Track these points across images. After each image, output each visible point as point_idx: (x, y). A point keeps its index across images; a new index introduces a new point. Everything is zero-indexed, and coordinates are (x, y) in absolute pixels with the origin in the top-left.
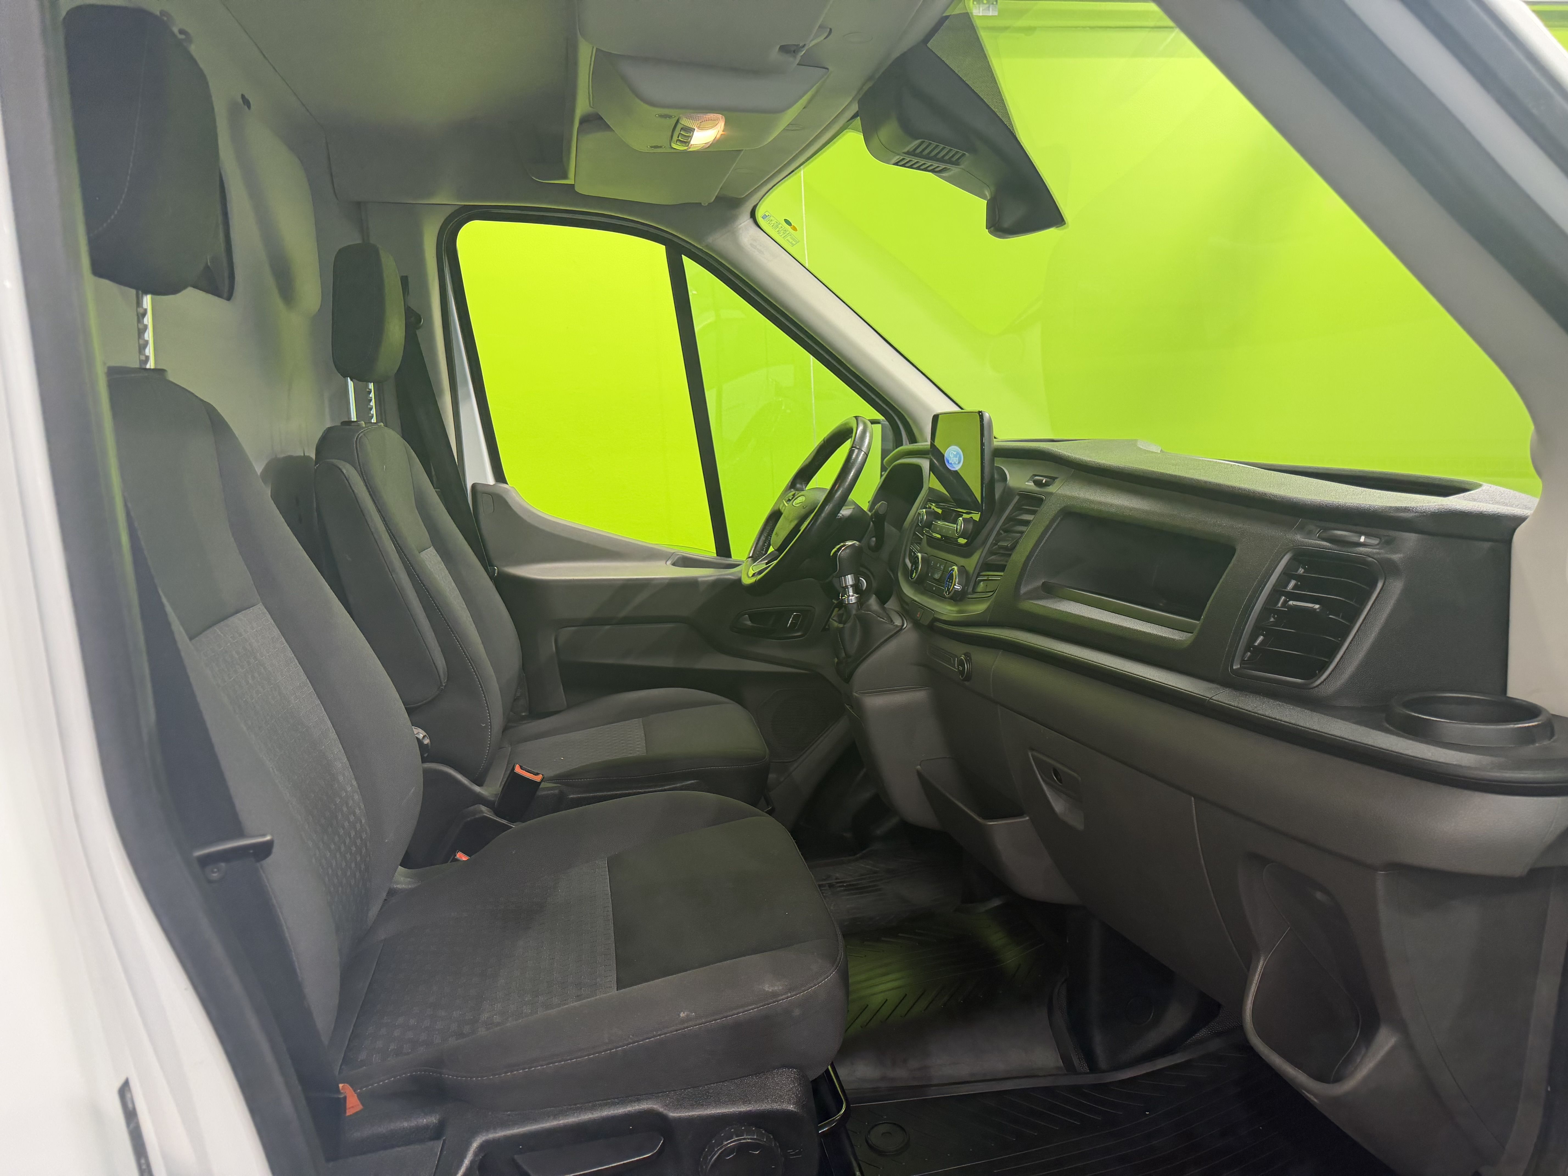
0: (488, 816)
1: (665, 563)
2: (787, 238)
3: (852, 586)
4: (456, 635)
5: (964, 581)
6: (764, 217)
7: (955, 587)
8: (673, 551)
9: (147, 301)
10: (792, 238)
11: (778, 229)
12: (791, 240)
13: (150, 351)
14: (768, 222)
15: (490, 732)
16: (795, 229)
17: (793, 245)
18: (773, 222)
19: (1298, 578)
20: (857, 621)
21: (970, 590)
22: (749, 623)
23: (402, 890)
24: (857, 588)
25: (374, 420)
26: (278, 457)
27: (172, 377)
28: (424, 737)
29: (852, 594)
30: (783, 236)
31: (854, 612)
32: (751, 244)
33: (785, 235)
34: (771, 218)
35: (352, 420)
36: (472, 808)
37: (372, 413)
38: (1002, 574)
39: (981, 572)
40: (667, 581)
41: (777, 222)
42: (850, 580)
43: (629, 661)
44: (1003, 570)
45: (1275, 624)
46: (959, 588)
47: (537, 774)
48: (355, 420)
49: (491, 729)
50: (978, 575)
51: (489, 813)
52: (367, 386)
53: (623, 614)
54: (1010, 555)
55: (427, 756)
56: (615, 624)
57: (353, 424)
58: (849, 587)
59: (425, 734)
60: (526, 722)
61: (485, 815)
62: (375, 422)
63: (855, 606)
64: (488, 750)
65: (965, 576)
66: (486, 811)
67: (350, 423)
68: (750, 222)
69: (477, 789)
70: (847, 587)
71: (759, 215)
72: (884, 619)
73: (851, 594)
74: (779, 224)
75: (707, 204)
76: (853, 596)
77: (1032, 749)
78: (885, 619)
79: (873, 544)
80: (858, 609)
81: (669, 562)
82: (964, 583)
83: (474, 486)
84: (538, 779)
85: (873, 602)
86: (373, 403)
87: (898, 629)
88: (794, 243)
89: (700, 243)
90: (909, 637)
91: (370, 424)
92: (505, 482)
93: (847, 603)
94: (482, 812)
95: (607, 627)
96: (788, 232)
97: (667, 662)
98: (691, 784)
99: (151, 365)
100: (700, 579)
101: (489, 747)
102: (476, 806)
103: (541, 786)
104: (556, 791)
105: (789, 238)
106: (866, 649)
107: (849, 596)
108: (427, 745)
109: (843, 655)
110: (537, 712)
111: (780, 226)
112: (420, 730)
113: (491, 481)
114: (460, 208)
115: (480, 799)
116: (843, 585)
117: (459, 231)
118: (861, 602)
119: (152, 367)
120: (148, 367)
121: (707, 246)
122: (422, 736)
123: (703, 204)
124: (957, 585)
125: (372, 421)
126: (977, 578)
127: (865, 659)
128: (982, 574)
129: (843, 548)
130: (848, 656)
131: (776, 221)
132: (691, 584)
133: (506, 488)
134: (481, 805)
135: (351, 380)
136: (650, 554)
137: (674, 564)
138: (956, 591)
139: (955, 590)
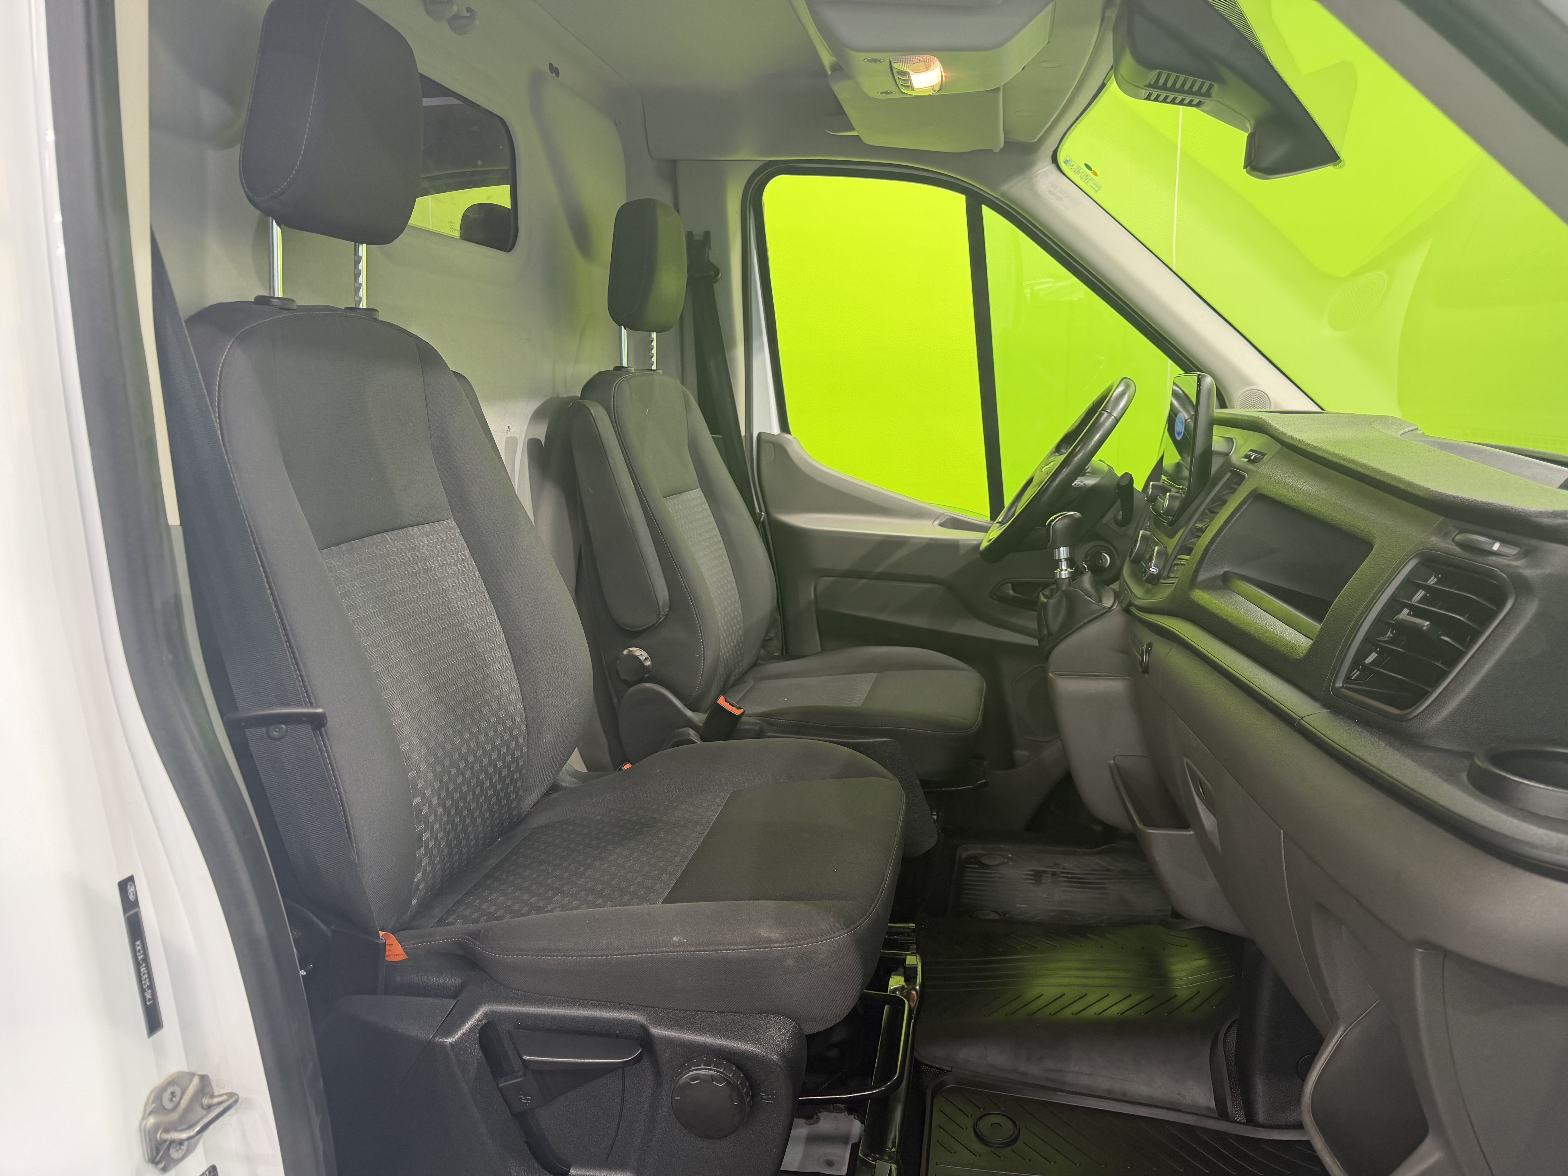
0: (694, 739)
1: (932, 522)
2: (1089, 184)
3: (1066, 559)
4: (680, 569)
5: (1162, 564)
6: (1066, 162)
7: (1151, 569)
8: (943, 512)
9: (363, 249)
10: (1094, 184)
11: (1080, 175)
12: (1094, 186)
13: (363, 293)
14: (1070, 167)
15: (703, 663)
16: (1095, 174)
17: (1097, 191)
18: (1074, 167)
19: (1428, 589)
20: (1064, 598)
21: (1165, 574)
22: (1011, 592)
23: (565, 788)
24: (1071, 562)
25: (654, 367)
26: (560, 396)
27: (383, 317)
28: (646, 659)
29: (1066, 568)
30: (1086, 182)
31: (1064, 588)
32: (1049, 191)
33: (1087, 181)
34: (1072, 163)
35: (624, 366)
36: (682, 730)
37: (653, 360)
38: (1187, 557)
39: (1178, 555)
40: (926, 541)
41: (1078, 167)
42: (1063, 552)
43: (883, 617)
44: (1189, 554)
45: (1391, 642)
46: (1155, 571)
47: (739, 708)
48: (626, 366)
49: (704, 660)
50: (1175, 558)
51: (694, 737)
52: (650, 335)
53: (880, 569)
54: (1199, 537)
55: (647, 677)
56: (872, 579)
57: (623, 369)
58: (1063, 560)
59: (647, 656)
60: (774, 661)
61: (692, 738)
62: (655, 369)
63: (1067, 581)
64: (701, 679)
65: (1163, 558)
66: (693, 735)
67: (619, 368)
68: (1052, 167)
69: (689, 713)
70: (1060, 560)
71: (1061, 158)
72: (1091, 599)
73: (1064, 567)
74: (1081, 169)
75: (998, 150)
76: (1066, 570)
77: (1186, 756)
78: (1093, 598)
79: (1120, 518)
80: (1070, 585)
81: (937, 523)
82: (1161, 567)
83: (759, 435)
84: (737, 712)
85: (1086, 580)
86: (654, 351)
87: (1105, 610)
88: (1097, 189)
89: (995, 192)
90: (1114, 622)
91: (650, 372)
92: (788, 432)
93: (1058, 577)
94: (689, 735)
95: (864, 581)
96: (1089, 178)
97: (921, 622)
98: (886, 741)
99: (363, 305)
100: (961, 543)
101: (701, 677)
102: (686, 728)
103: (741, 720)
104: (757, 728)
105: (1091, 183)
106: (1069, 627)
107: (1062, 570)
108: (648, 667)
109: (1045, 631)
110: (787, 653)
111: (1081, 171)
112: (644, 653)
113: (775, 430)
114: (766, 164)
115: (690, 724)
116: (1056, 558)
117: (765, 186)
118: (1074, 577)
119: (365, 307)
120: (361, 306)
121: (1002, 195)
122: (644, 657)
123: (994, 151)
124: (1153, 567)
125: (653, 369)
126: (1174, 561)
127: (1063, 639)
128: (1179, 557)
129: (1060, 517)
130: (1050, 634)
131: (1076, 165)
132: (952, 546)
133: (788, 439)
134: (691, 729)
135: (625, 328)
136: (917, 513)
137: (941, 525)
138: (1152, 575)
139: (1150, 573)
